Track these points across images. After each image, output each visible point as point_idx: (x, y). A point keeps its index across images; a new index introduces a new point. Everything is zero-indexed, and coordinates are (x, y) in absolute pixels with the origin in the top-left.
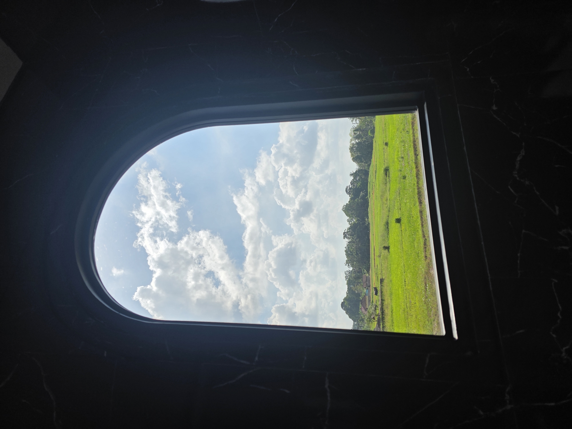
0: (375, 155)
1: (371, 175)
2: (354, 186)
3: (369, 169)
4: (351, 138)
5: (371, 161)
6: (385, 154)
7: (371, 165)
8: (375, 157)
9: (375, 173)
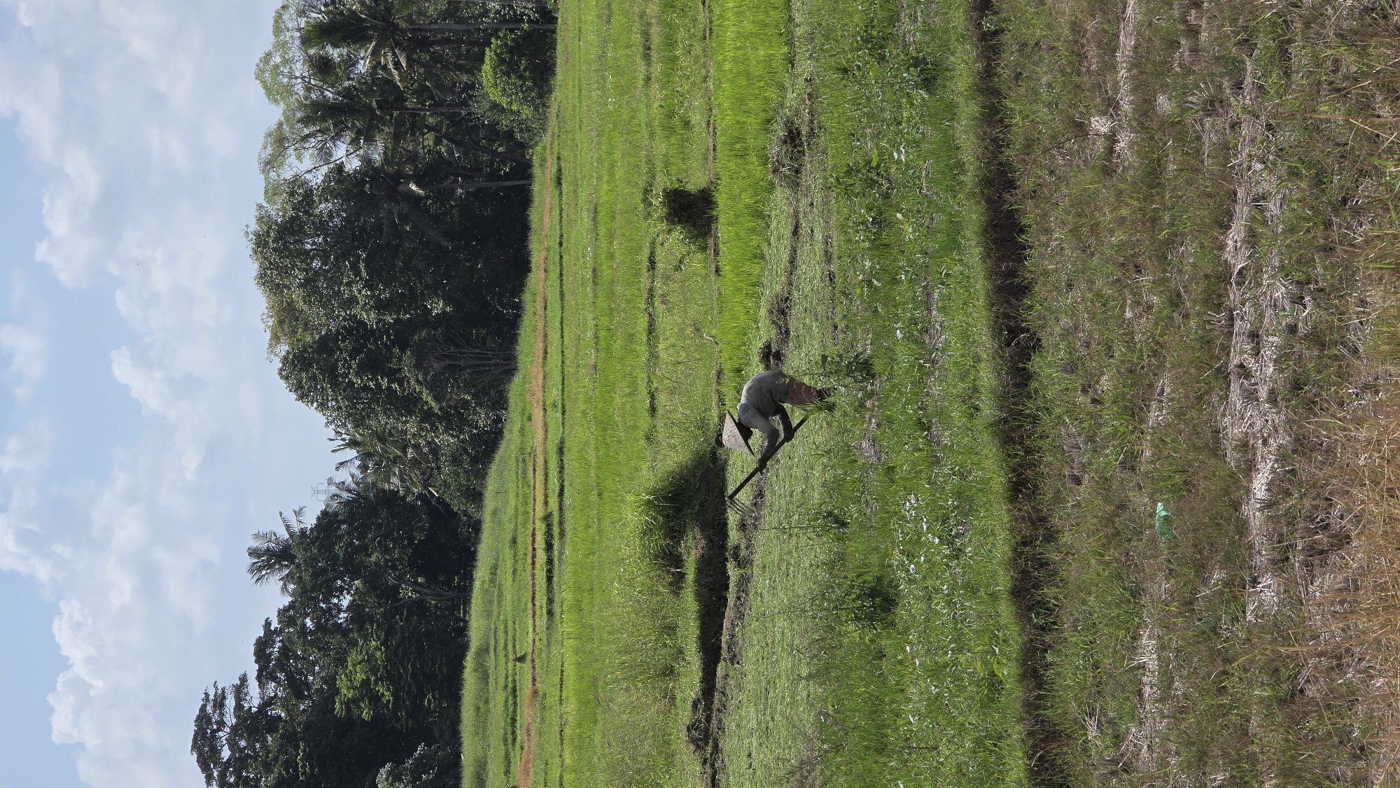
0: (554, 337)
1: (494, 570)
2: (297, 687)
3: (476, 497)
4: (274, 114)
5: (500, 403)
6: (668, 323)
7: (503, 445)
8: (554, 359)
9: (549, 547)
